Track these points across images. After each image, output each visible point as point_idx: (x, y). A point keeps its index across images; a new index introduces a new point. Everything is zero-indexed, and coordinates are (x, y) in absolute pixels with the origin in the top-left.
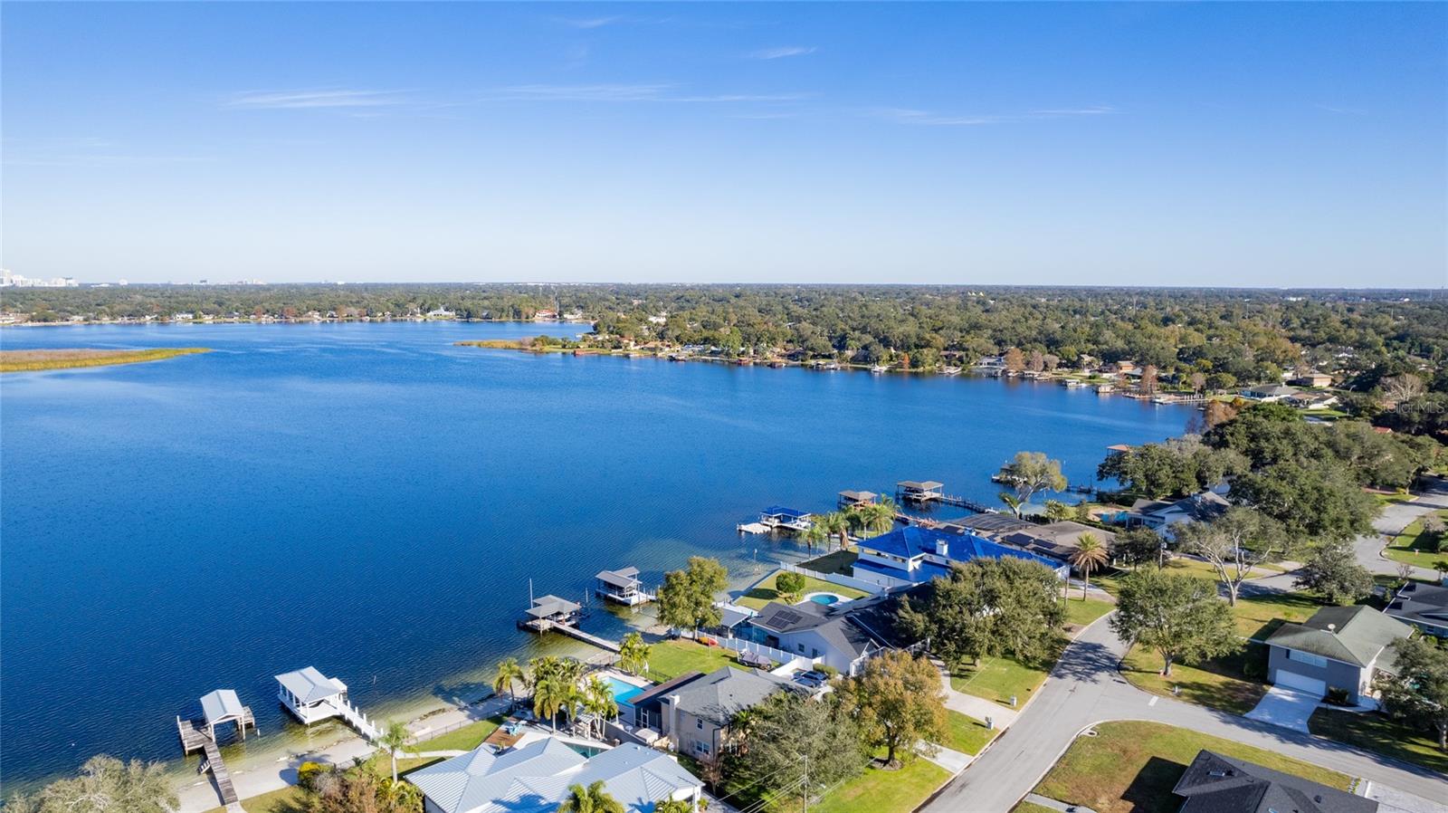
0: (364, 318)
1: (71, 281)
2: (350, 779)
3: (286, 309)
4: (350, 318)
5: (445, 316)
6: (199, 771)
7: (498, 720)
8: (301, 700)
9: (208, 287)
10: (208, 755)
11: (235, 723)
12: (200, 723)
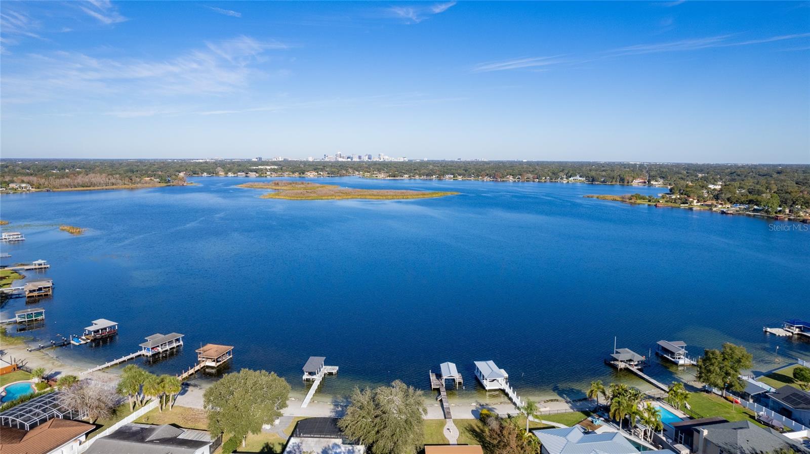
0: (535, 180)
1: (405, 159)
2: (505, 424)
3: (496, 174)
4: (528, 180)
5: (580, 180)
6: (437, 399)
7: (588, 414)
8: (485, 377)
9: (461, 162)
10: (441, 393)
11: (454, 380)
12: (439, 376)
